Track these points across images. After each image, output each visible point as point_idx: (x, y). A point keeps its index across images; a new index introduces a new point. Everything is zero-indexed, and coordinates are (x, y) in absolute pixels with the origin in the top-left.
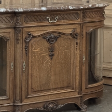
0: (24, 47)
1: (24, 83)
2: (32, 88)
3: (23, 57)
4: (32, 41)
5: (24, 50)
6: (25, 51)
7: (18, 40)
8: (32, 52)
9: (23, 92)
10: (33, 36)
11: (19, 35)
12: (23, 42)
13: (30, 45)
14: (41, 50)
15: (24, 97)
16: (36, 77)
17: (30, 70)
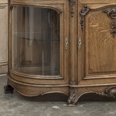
0: (79, 21)
1: (79, 63)
2: (90, 69)
3: (79, 33)
4: (89, 15)
5: (79, 24)
6: (81, 26)
7: (72, 13)
8: (89, 28)
9: (79, 73)
10: (90, 9)
11: (74, 7)
12: (79, 15)
13: (87, 20)
14: (101, 25)
15: (80, 78)
16: (95, 56)
17: (87, 48)
